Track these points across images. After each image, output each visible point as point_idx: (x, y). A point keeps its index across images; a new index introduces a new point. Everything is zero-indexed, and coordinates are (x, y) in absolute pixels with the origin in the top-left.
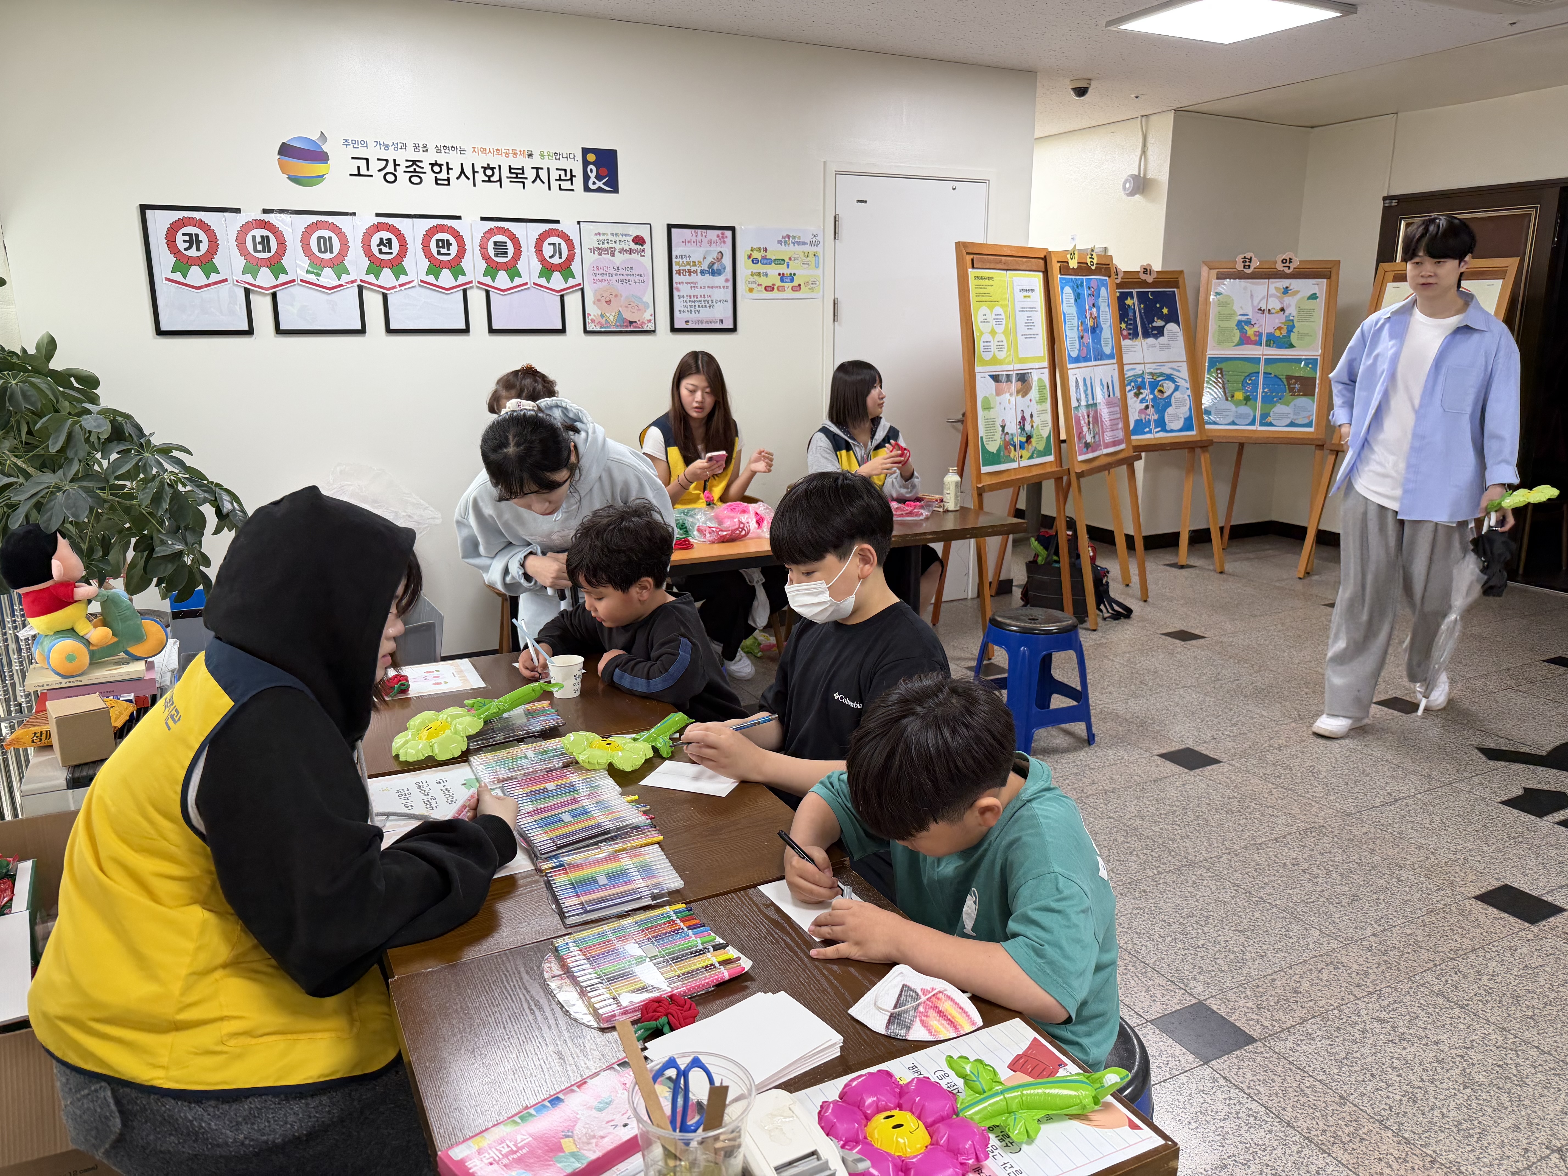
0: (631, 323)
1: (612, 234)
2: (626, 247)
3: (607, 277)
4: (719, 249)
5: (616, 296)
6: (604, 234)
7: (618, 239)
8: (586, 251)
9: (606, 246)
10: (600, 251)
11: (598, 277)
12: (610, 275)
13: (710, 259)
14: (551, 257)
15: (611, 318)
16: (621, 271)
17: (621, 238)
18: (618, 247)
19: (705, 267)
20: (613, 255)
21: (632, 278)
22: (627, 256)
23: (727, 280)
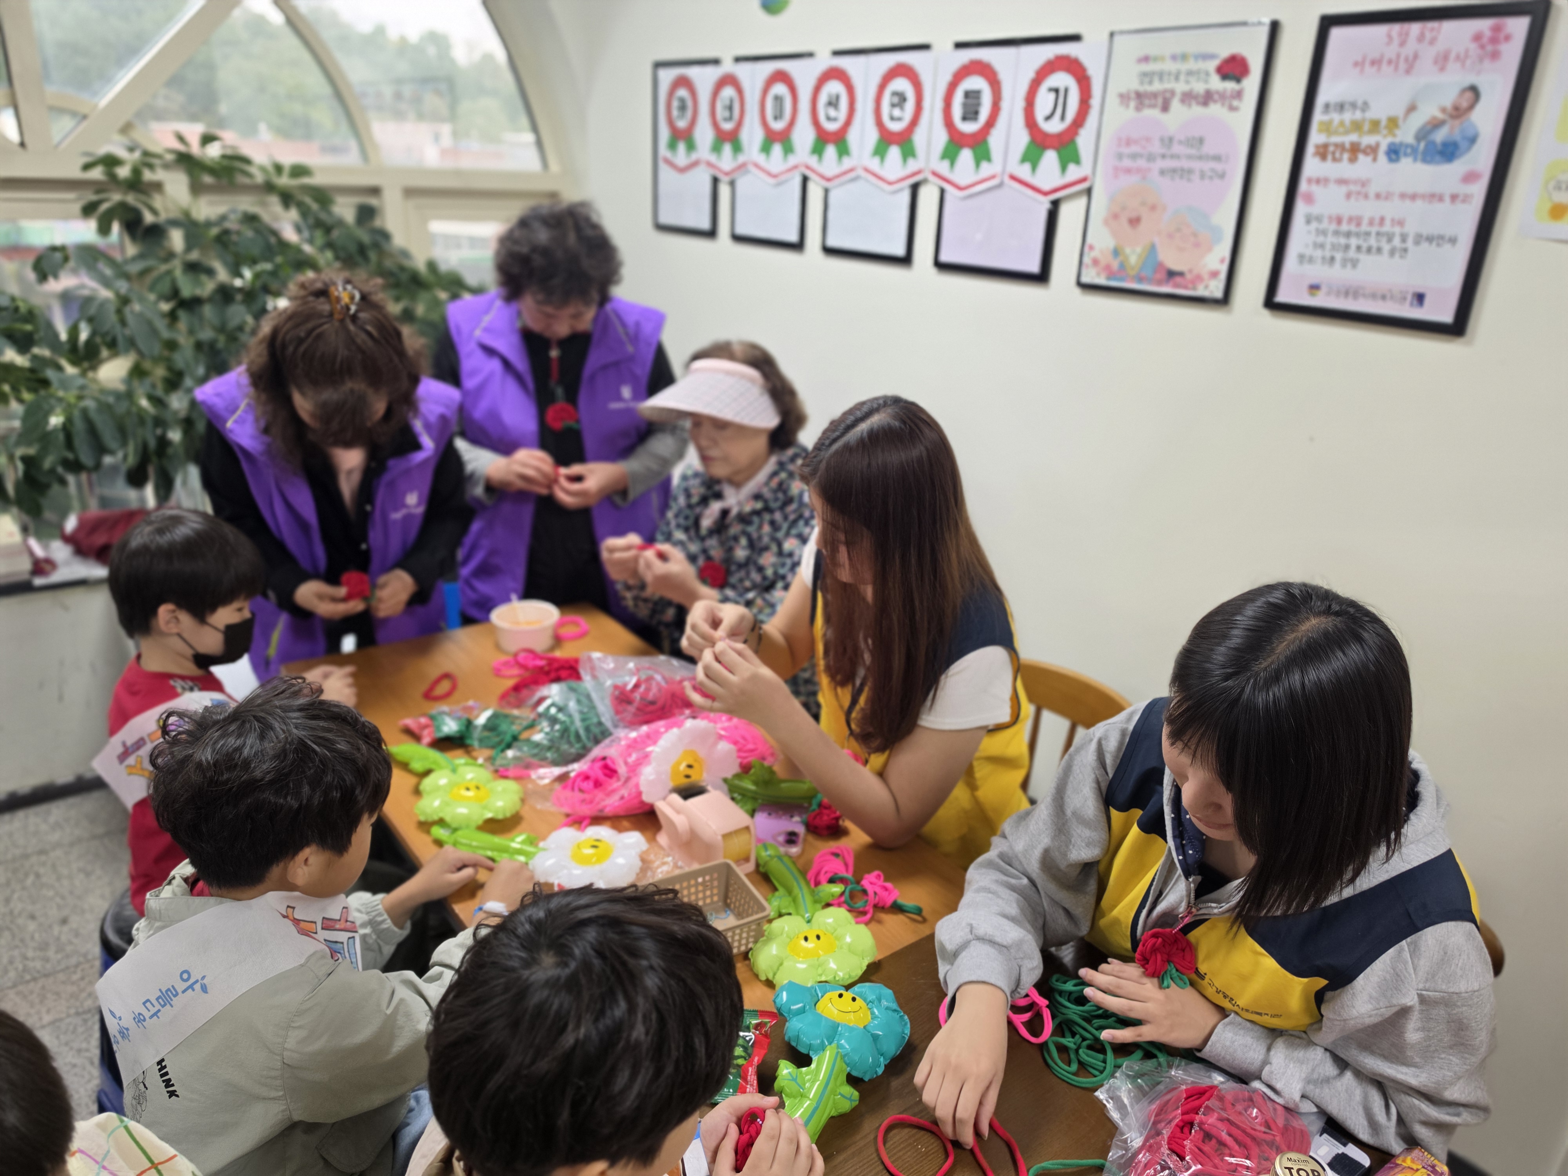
0: (1171, 274)
1: (1174, 58)
2: (1199, 88)
3: (1141, 163)
4: (1470, 79)
5: (1153, 208)
6: (1156, 59)
7: (1184, 67)
8: (1112, 100)
9: (1157, 86)
10: (1141, 99)
11: (1127, 163)
12: (1151, 158)
13: (1429, 111)
14: (1048, 118)
15: (1133, 260)
16: (1177, 149)
17: (1191, 65)
18: (1180, 87)
19: (1406, 135)
20: (1165, 108)
21: (1197, 165)
22: (1197, 110)
23: (1470, 177)
